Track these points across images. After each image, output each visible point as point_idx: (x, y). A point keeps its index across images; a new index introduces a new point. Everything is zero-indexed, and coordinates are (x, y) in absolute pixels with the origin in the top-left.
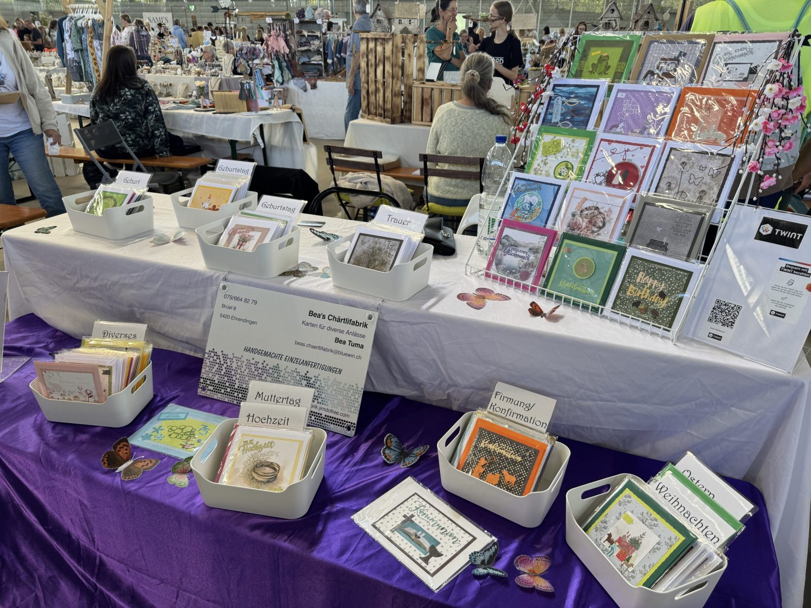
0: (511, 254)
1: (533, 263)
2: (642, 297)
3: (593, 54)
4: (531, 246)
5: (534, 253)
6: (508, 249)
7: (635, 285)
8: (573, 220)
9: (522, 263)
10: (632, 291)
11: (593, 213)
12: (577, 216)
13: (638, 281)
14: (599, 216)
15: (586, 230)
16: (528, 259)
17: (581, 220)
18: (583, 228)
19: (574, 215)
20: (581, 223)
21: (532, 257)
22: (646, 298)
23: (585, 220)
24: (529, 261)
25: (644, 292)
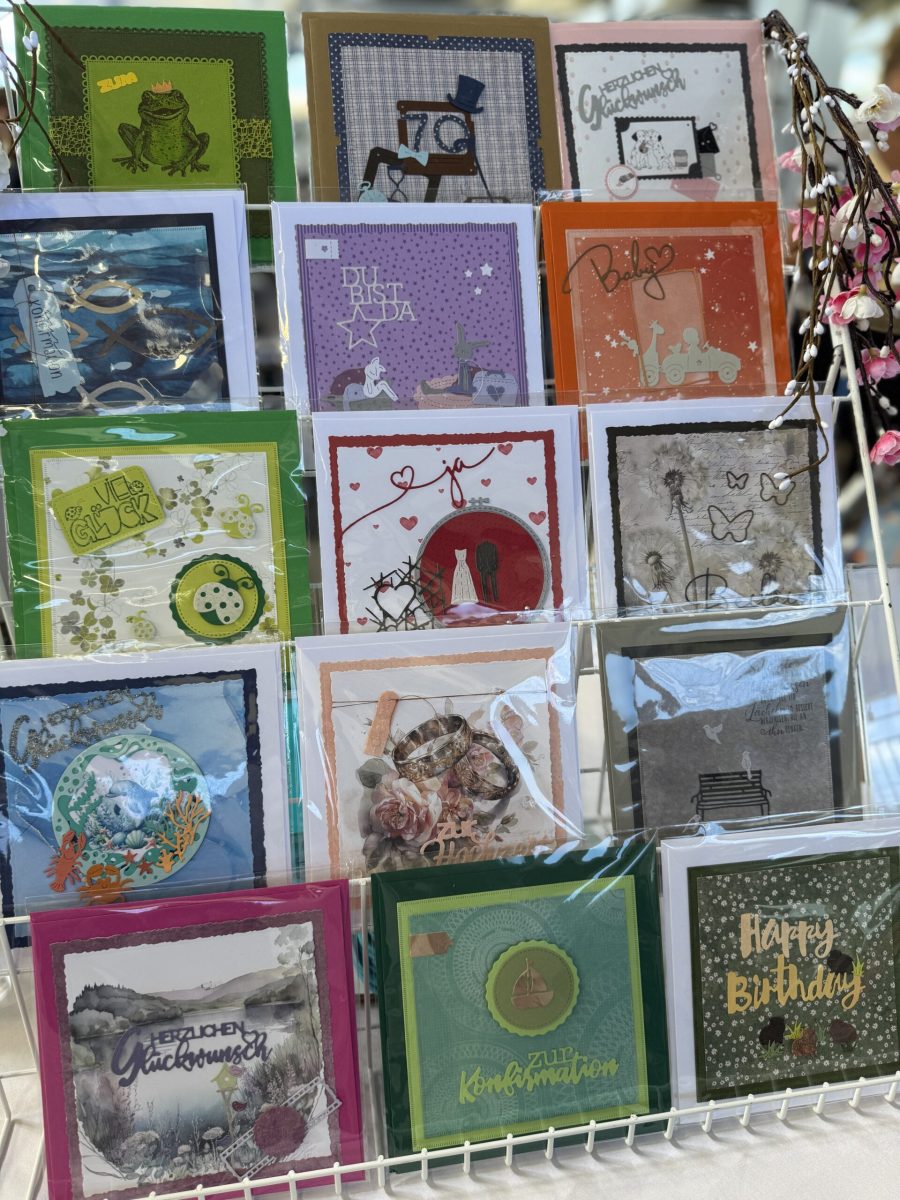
0: (161, 1066)
1: (293, 1058)
2: (782, 1001)
3: (105, 85)
4: (249, 990)
5: (279, 1014)
6: (129, 1049)
7: (743, 970)
8: (376, 798)
9: (240, 1083)
10: (742, 993)
11: (450, 744)
12: (385, 779)
13: (746, 950)
14: (478, 750)
15: (450, 824)
16: (261, 1050)
17: (413, 790)
18: (435, 817)
19: (370, 779)
20: (419, 799)
21: (278, 1036)
22: (794, 996)
23: (427, 782)
24: (272, 1056)
25: (780, 981)
